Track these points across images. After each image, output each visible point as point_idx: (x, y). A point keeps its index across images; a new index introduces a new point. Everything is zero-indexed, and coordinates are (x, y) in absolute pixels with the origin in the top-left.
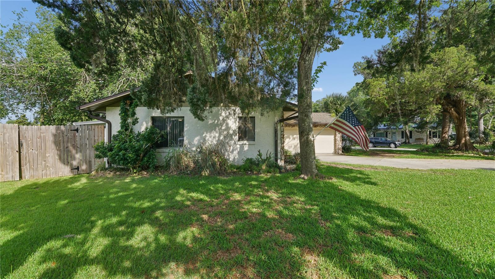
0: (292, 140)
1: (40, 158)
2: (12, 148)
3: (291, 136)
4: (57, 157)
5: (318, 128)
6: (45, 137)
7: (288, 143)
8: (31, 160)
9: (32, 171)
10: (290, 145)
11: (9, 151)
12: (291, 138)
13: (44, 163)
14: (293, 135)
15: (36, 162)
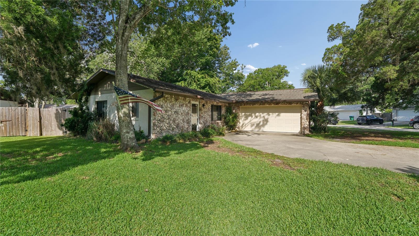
0: (254, 118)
1: (49, 125)
2: (37, 120)
3: (253, 114)
4: (56, 125)
5: (280, 105)
6: (51, 114)
7: (250, 121)
8: (46, 126)
9: (46, 132)
10: (253, 123)
11: (36, 122)
12: (254, 116)
13: (51, 128)
14: (255, 114)
15: (47, 127)
